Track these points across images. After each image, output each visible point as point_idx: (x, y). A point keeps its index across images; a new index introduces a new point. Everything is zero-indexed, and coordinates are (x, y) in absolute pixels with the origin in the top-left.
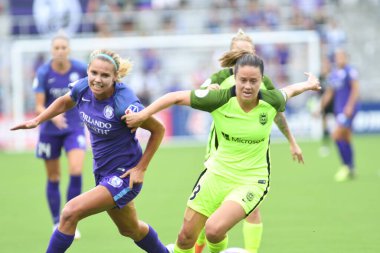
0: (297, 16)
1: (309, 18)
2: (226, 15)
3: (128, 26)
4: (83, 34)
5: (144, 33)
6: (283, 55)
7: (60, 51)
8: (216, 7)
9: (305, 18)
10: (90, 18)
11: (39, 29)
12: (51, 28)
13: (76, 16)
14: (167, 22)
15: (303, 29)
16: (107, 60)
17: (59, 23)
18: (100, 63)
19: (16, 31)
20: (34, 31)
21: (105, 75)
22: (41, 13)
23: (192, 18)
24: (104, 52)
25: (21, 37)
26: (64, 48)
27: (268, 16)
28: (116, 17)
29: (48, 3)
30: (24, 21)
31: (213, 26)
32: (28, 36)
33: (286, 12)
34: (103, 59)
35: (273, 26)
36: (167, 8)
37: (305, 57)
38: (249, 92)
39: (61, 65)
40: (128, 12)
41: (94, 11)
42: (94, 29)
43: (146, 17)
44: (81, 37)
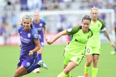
0: (108, 5)
1: (112, 5)
2: (86, 4)
3: (56, 8)
4: (42, 10)
5: (61, 10)
6: (103, 16)
7: (37, 17)
8: (83, 2)
9: (110, 5)
10: (45, 5)
11: (29, 8)
12: (33, 8)
13: (40, 5)
14: (68, 6)
15: (110, 8)
16: (28, 18)
17: (35, 7)
18: (26, 20)
19: (22, 9)
20: (27, 9)
21: (28, 23)
22: (30, 4)
23: (76, 5)
24: (27, 16)
25: (23, 11)
26: (38, 16)
27: (99, 4)
28: (53, 5)
29: (32, 1)
30: (24, 6)
31: (82, 8)
32: (26, 11)
33: (104, 3)
34: (27, 18)
35: (100, 8)
36: (68, 2)
37: (110, 17)
38: (86, 28)
39: (37, 21)
40: (56, 4)
41: (46, 3)
42: (46, 9)
43: (62, 5)
44: (42, 11)
